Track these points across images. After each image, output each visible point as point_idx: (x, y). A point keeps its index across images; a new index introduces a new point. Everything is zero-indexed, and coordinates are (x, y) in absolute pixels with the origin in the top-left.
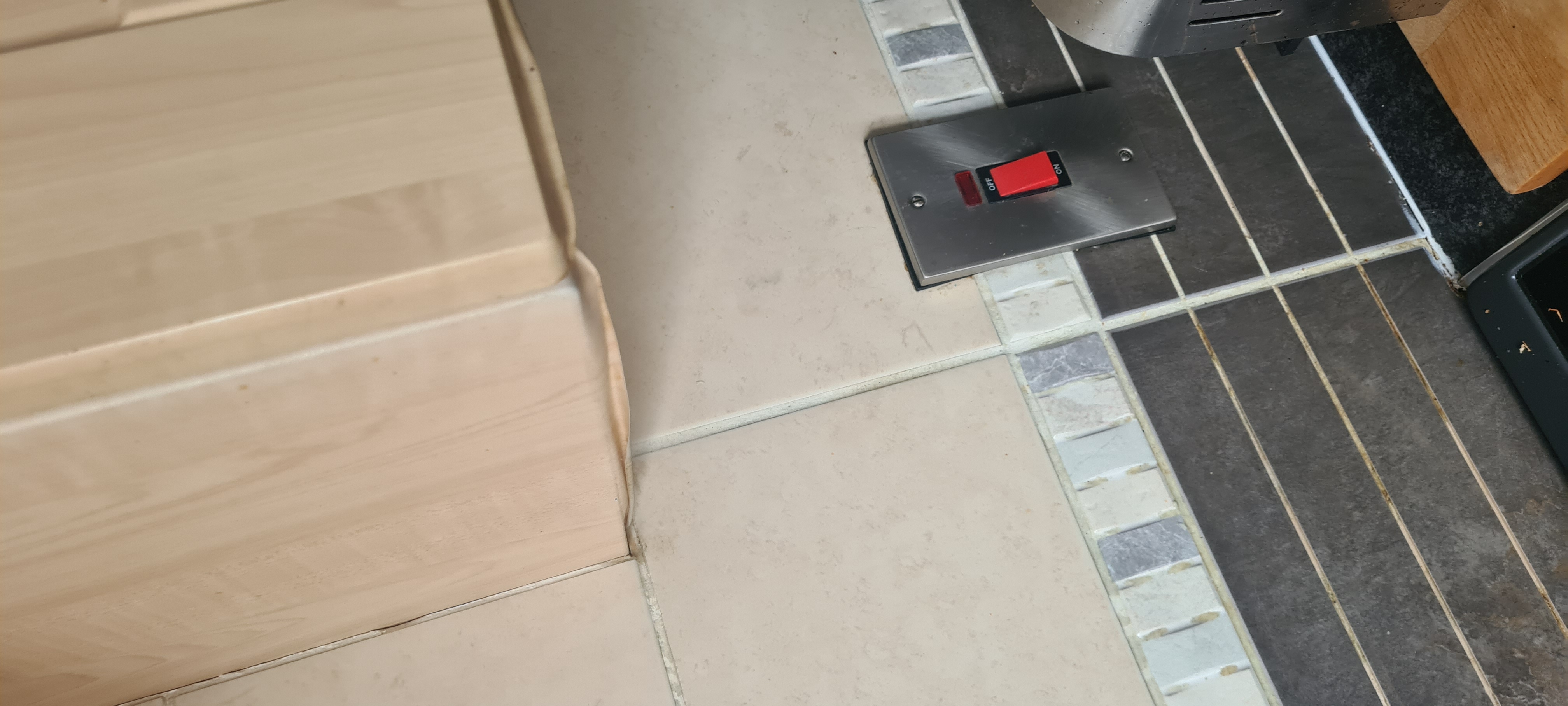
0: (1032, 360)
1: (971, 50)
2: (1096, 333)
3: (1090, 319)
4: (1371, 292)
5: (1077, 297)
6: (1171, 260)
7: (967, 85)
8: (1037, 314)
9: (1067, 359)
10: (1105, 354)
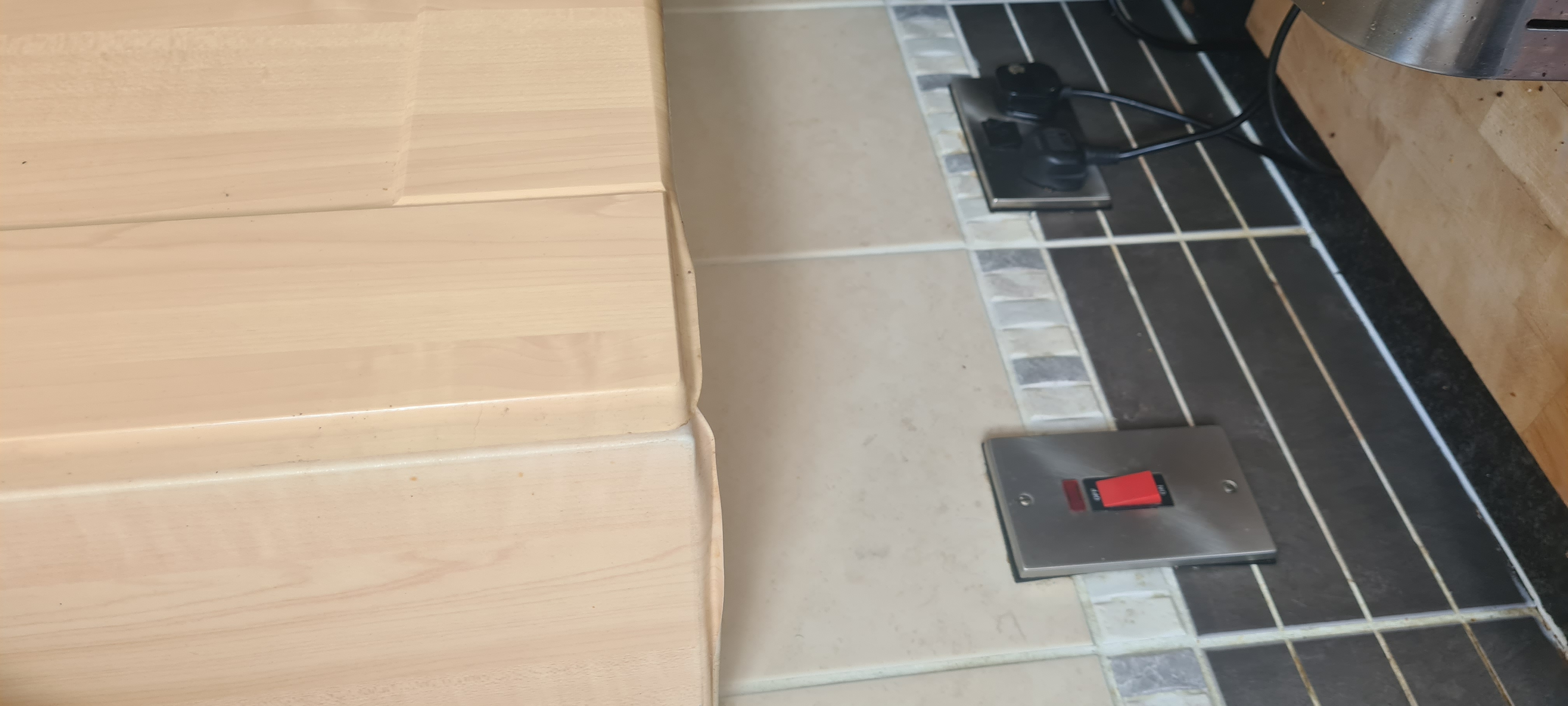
0: (1124, 664)
1: (1088, 379)
2: (1191, 649)
3: (1184, 634)
4: (1478, 652)
5: (1173, 611)
6: (1272, 591)
7: (1083, 409)
8: (1133, 622)
9: (1158, 669)
10: (1198, 670)
